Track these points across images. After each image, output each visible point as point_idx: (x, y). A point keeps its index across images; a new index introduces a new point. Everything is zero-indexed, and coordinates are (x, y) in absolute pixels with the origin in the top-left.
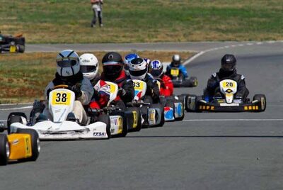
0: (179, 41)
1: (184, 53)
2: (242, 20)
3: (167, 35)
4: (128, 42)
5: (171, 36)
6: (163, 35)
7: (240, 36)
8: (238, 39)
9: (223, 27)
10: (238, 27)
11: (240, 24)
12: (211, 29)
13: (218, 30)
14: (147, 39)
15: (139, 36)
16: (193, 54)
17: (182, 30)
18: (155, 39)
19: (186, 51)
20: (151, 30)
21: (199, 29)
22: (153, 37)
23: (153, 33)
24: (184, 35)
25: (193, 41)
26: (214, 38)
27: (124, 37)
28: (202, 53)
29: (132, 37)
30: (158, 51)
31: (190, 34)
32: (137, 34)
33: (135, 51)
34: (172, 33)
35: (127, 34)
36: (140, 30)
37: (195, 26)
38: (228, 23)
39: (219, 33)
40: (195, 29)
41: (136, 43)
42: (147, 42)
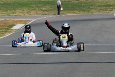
0: (25, 15)
1: (26, 20)
2: (51, 6)
3: (20, 12)
4: (3, 16)
5: (22, 13)
6: (18, 12)
7: (51, 13)
8: (50, 14)
9: (43, 9)
10: (50, 9)
11: (51, 8)
12: (38, 10)
13: (41, 10)
14: (12, 14)
15: (8, 13)
16: (30, 21)
17: (26, 10)
18: (15, 14)
19: (27, 19)
20: (13, 10)
21: (33, 10)
22: (14, 13)
23: (14, 12)
24: (27, 13)
25: (30, 15)
26: (40, 14)
27: (2, 13)
28: (34, 20)
29: (5, 14)
30: (16, 19)
31: (30, 12)
32: (7, 12)
33: (5, 20)
34: (22, 12)
35: (3, 12)
36: (9, 11)
37: (32, 9)
38: (46, 7)
39: (42, 12)
40: (32, 10)
41: (6, 16)
42: (11, 16)
